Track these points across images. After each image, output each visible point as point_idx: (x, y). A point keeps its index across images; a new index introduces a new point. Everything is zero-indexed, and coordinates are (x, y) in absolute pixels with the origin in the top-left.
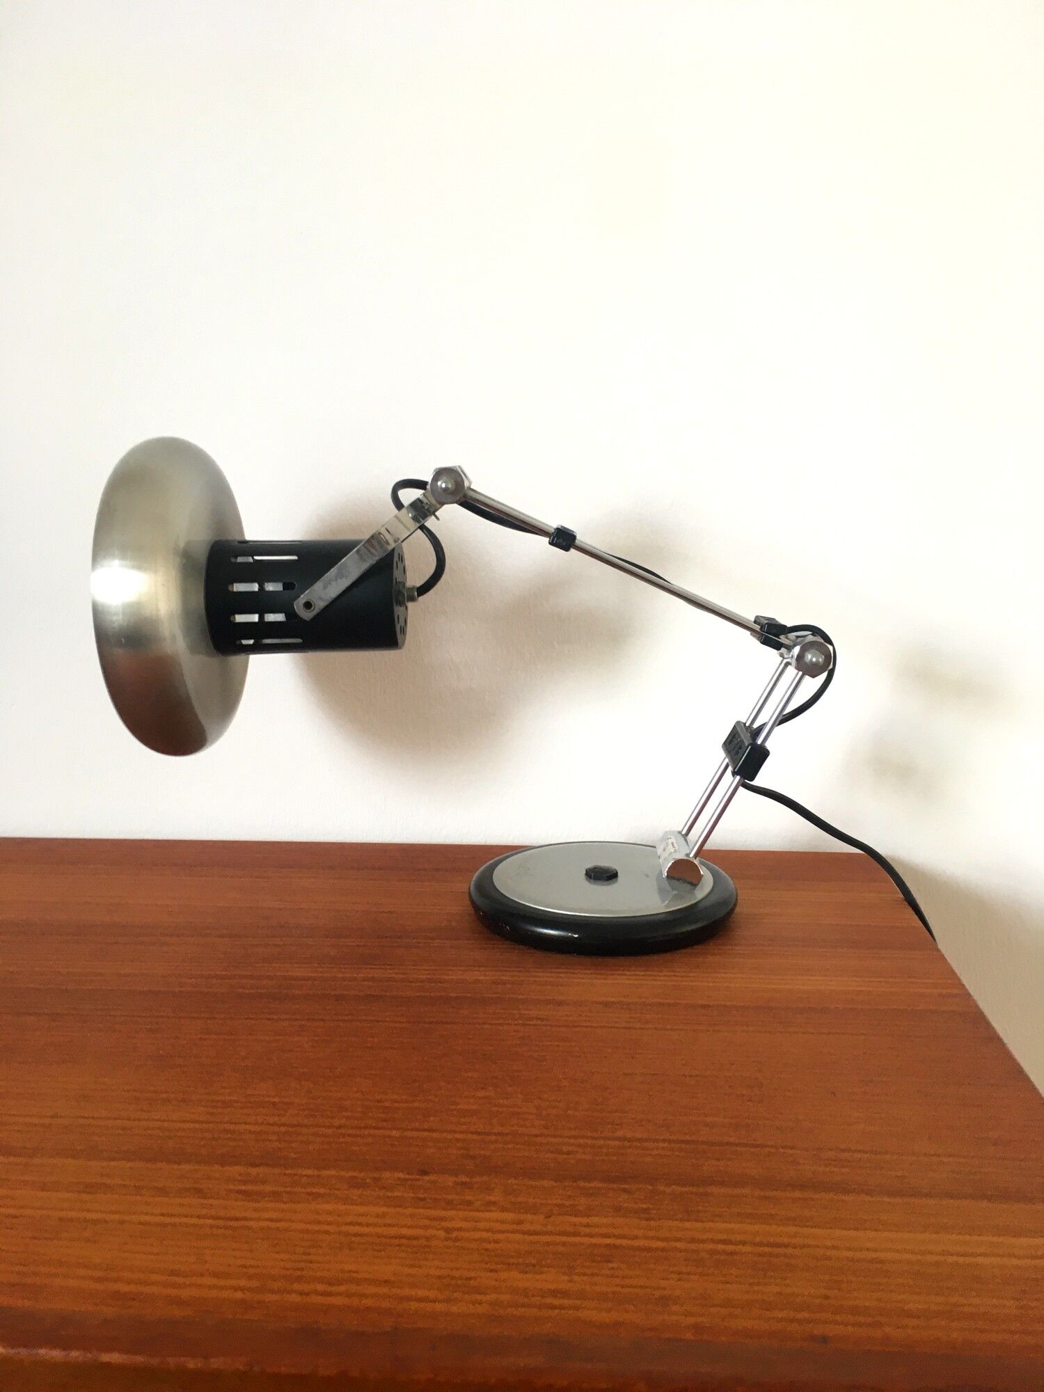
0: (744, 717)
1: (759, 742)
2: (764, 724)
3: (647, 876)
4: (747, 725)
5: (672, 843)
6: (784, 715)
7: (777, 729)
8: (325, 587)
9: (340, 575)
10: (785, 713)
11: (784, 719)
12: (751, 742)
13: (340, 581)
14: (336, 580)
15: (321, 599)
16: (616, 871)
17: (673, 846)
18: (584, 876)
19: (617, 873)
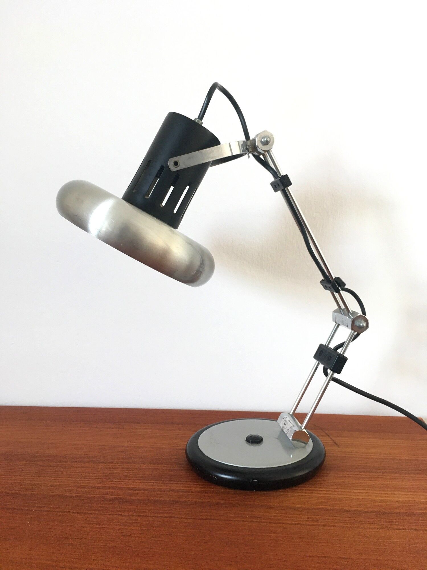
5: (289, 420)
12: (338, 354)
16: (261, 437)
17: (290, 422)
18: (245, 441)
19: (262, 439)
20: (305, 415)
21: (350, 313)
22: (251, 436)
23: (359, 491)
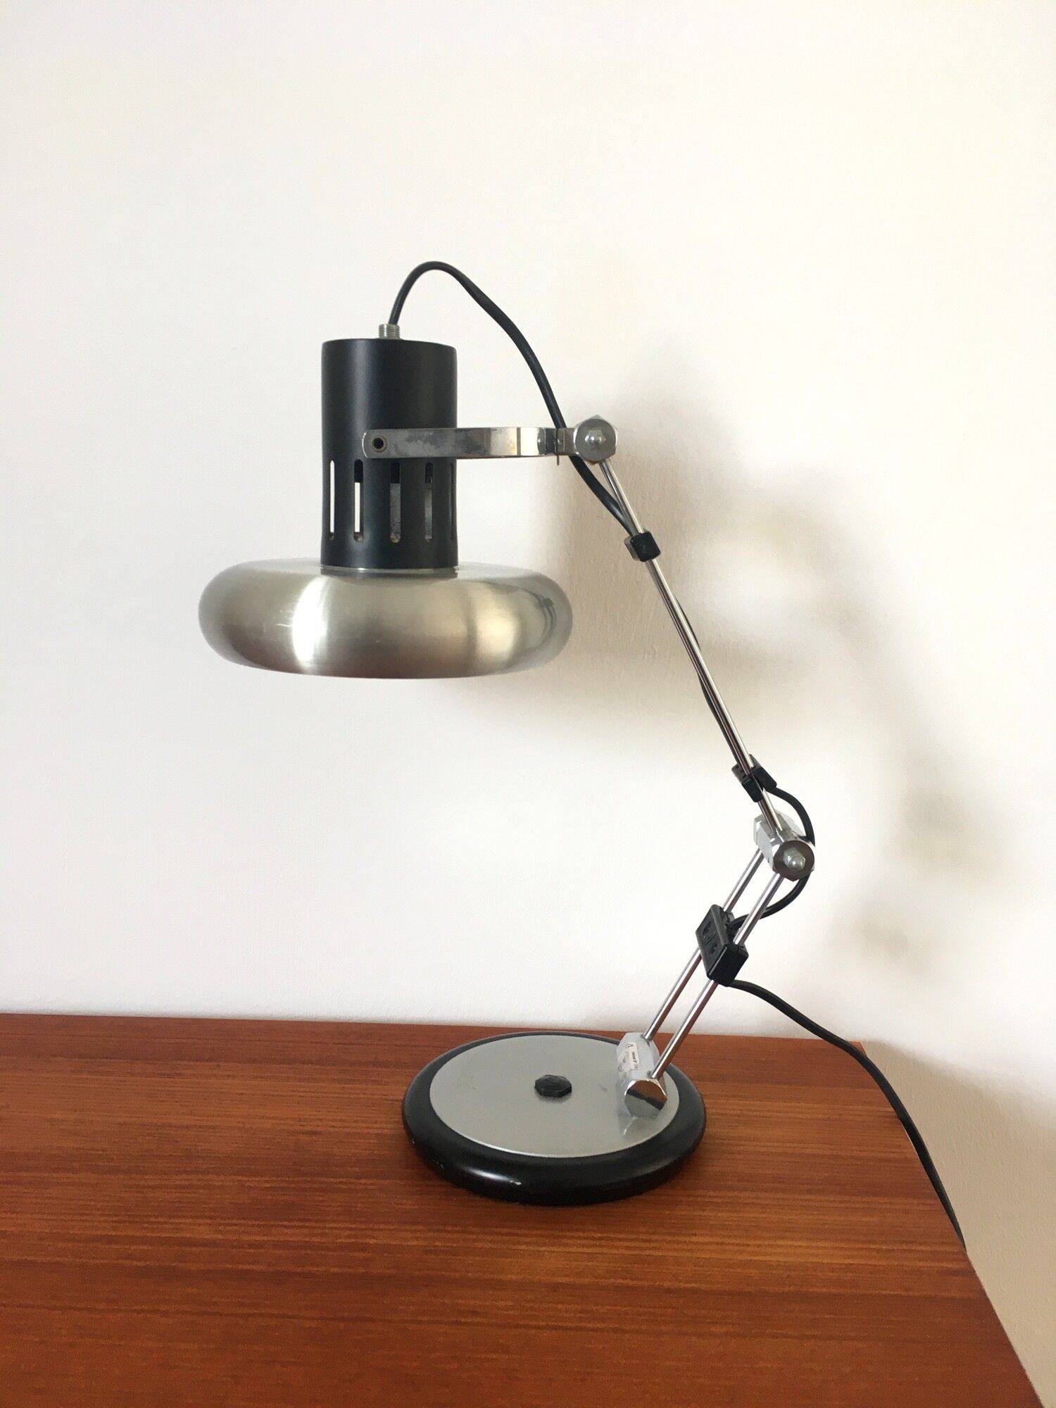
0: (722, 902)
1: (737, 941)
2: (746, 916)
3: (605, 1090)
4: (725, 910)
5: (633, 1054)
6: (768, 908)
7: (760, 922)
8: (409, 440)
9: (433, 441)
10: (768, 906)
11: (768, 910)
12: (727, 943)
13: (428, 445)
14: (425, 442)
15: (396, 446)
16: (570, 1084)
17: (634, 1058)
18: (534, 1088)
19: (571, 1087)
20: (669, 1036)
21: (779, 830)
22: (548, 1077)
23: (701, 1239)
